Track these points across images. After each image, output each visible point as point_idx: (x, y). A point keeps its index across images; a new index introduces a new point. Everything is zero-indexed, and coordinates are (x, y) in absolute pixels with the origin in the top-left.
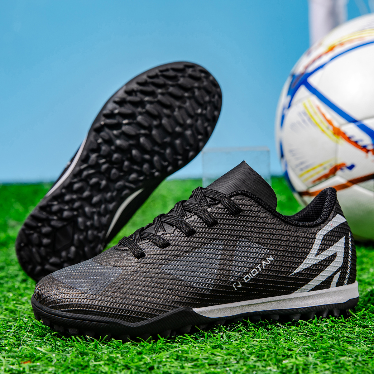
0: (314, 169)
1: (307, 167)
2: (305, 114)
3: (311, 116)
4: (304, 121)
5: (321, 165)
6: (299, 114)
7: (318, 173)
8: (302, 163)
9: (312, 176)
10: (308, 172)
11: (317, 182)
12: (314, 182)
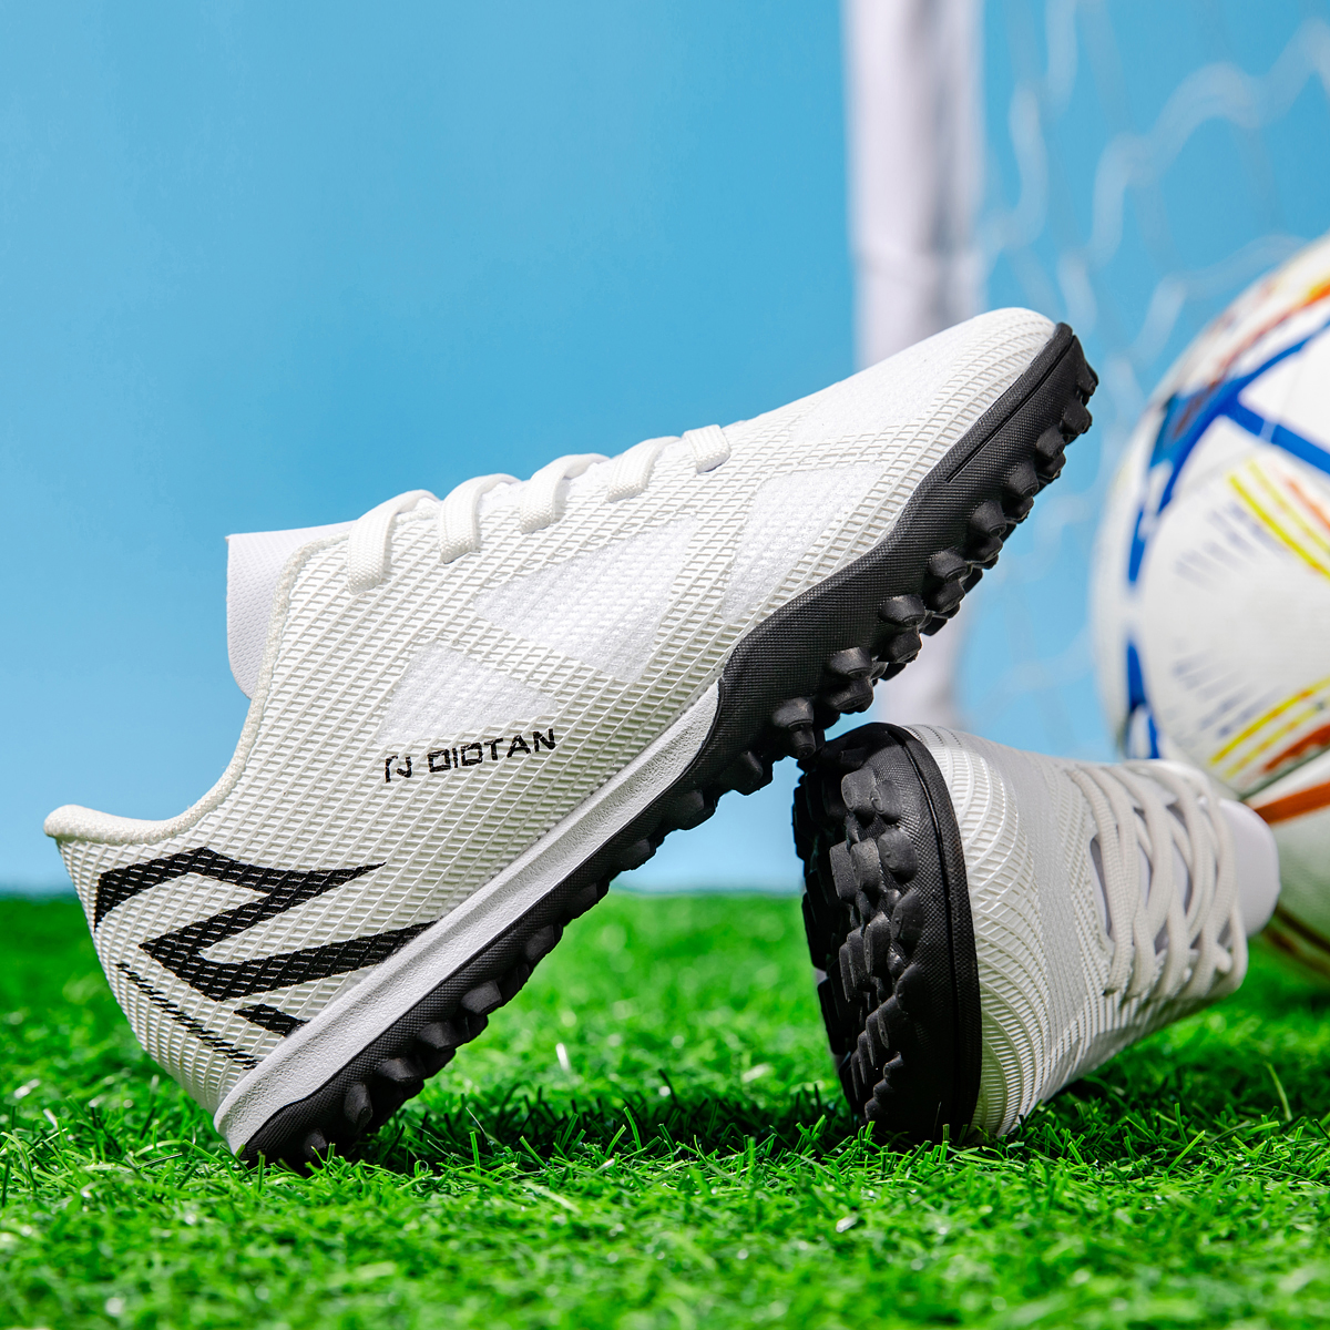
0: (1275, 714)
1: (1246, 715)
2: (1239, 513)
3: (1266, 518)
4: (1235, 539)
5: (1305, 695)
6: (1215, 517)
7: (1292, 726)
8: (1226, 707)
9: (1264, 747)
10: (1249, 733)
11: (1287, 764)
12: (1271, 766)
